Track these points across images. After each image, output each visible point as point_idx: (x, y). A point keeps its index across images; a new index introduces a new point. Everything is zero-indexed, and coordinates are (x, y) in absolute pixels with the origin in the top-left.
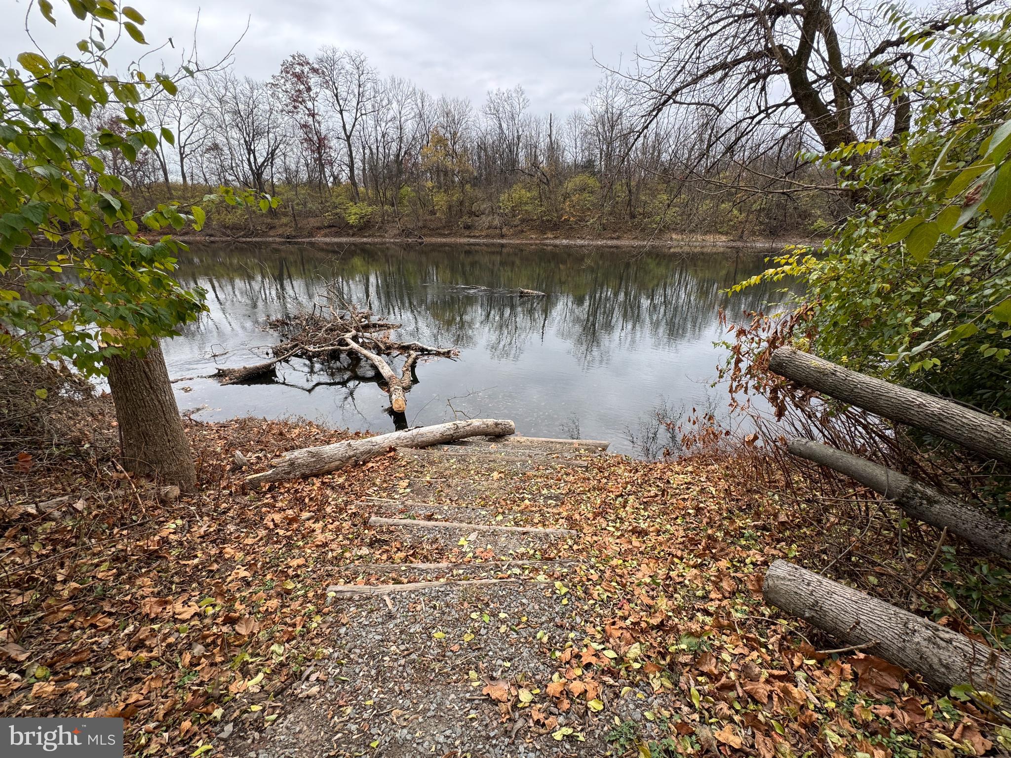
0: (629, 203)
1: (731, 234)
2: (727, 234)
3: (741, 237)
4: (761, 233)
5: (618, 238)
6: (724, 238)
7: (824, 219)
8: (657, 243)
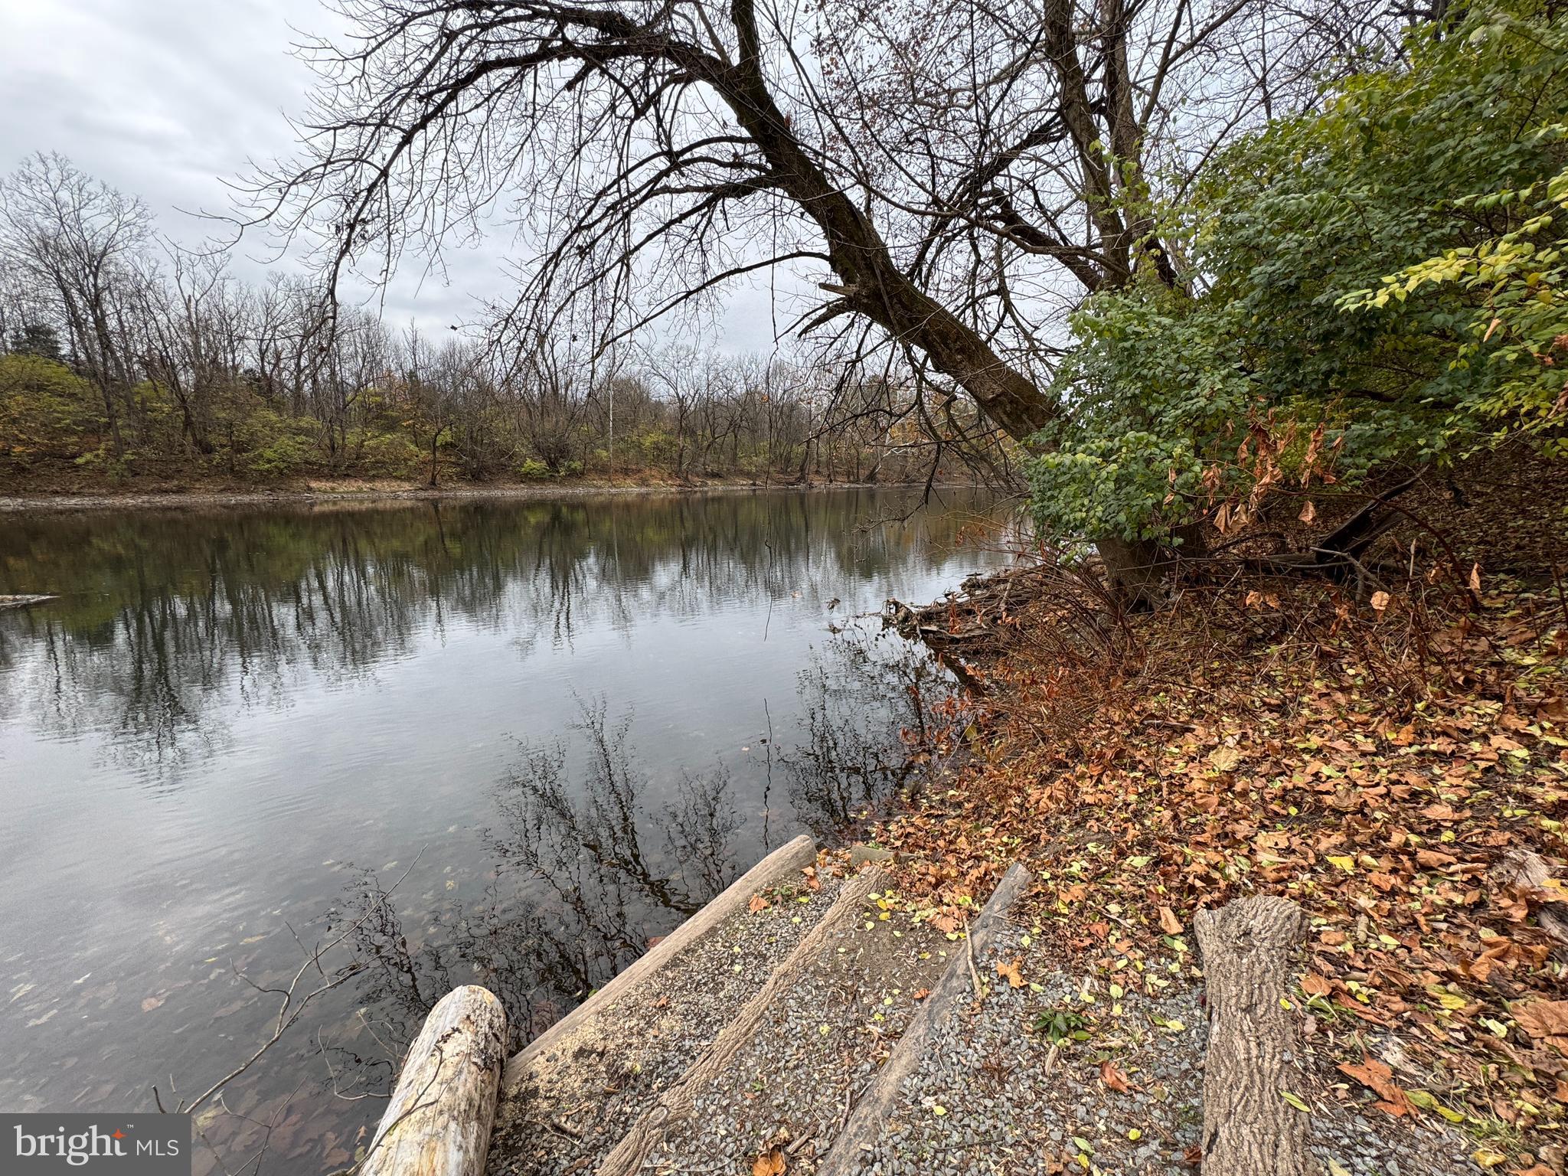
0: (188, 423)
1: (416, 480)
2: (408, 479)
3: (433, 483)
4: (461, 477)
5: (180, 490)
6: (406, 486)
7: (534, 460)
8: (282, 497)
